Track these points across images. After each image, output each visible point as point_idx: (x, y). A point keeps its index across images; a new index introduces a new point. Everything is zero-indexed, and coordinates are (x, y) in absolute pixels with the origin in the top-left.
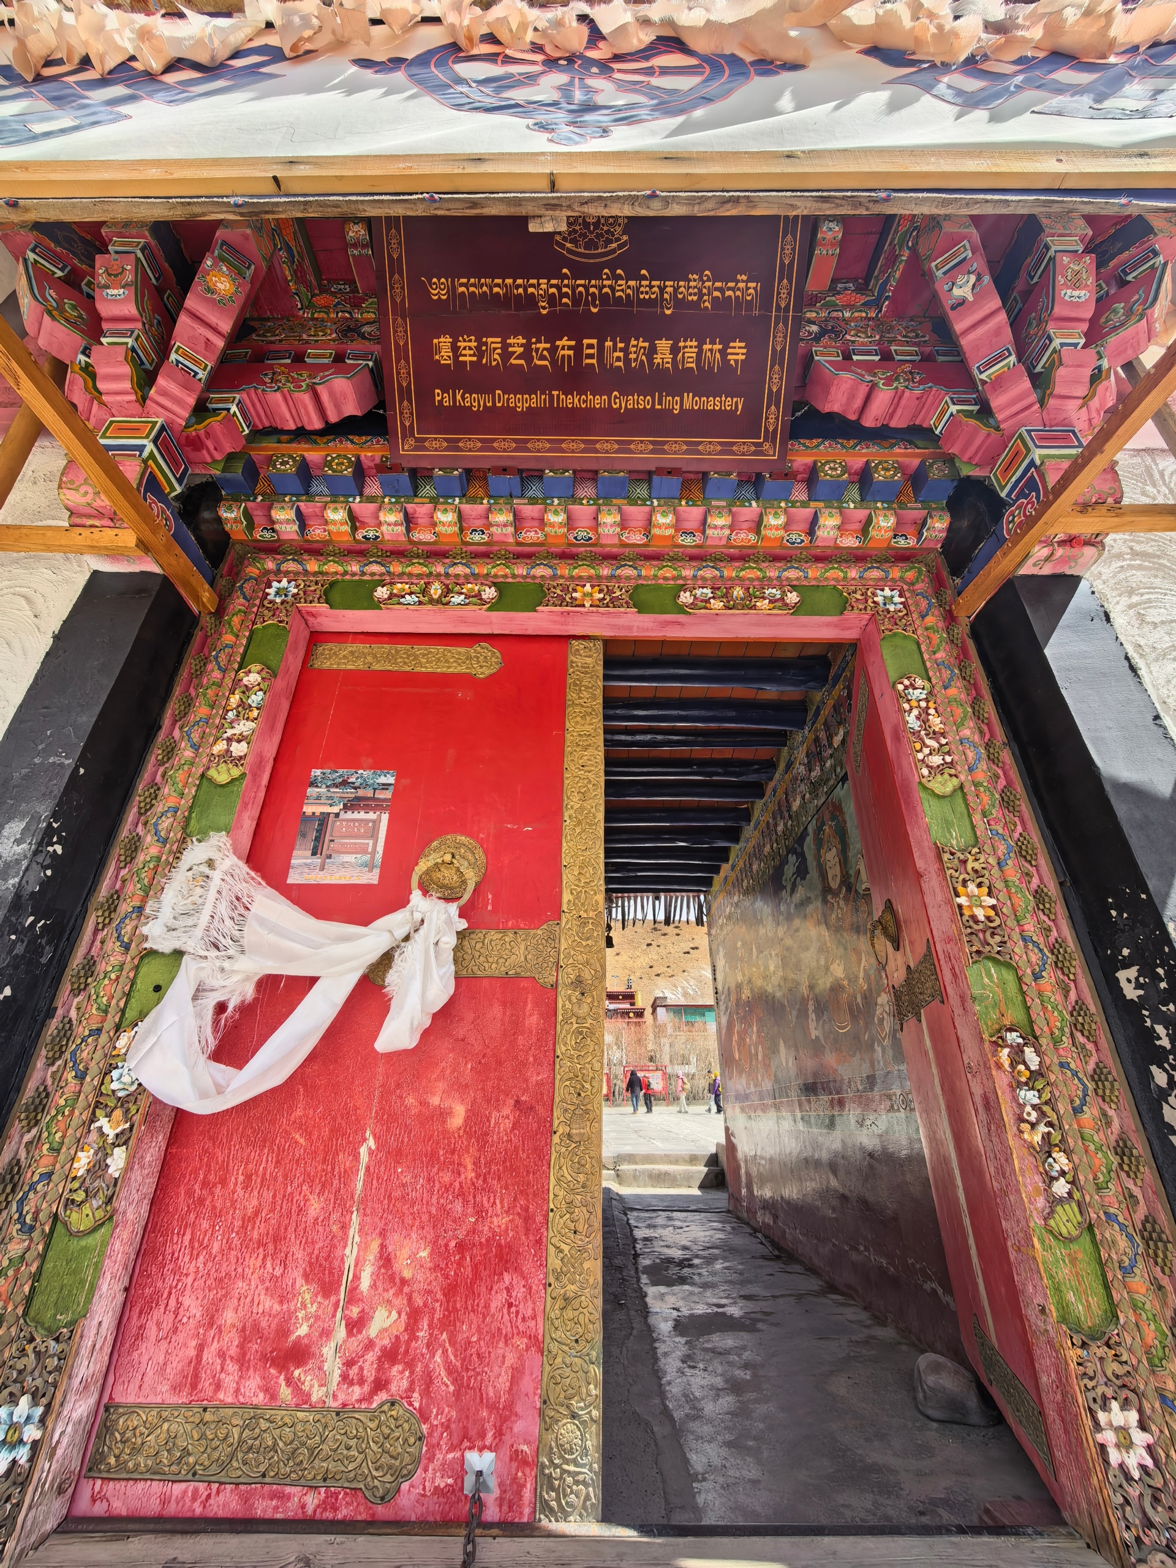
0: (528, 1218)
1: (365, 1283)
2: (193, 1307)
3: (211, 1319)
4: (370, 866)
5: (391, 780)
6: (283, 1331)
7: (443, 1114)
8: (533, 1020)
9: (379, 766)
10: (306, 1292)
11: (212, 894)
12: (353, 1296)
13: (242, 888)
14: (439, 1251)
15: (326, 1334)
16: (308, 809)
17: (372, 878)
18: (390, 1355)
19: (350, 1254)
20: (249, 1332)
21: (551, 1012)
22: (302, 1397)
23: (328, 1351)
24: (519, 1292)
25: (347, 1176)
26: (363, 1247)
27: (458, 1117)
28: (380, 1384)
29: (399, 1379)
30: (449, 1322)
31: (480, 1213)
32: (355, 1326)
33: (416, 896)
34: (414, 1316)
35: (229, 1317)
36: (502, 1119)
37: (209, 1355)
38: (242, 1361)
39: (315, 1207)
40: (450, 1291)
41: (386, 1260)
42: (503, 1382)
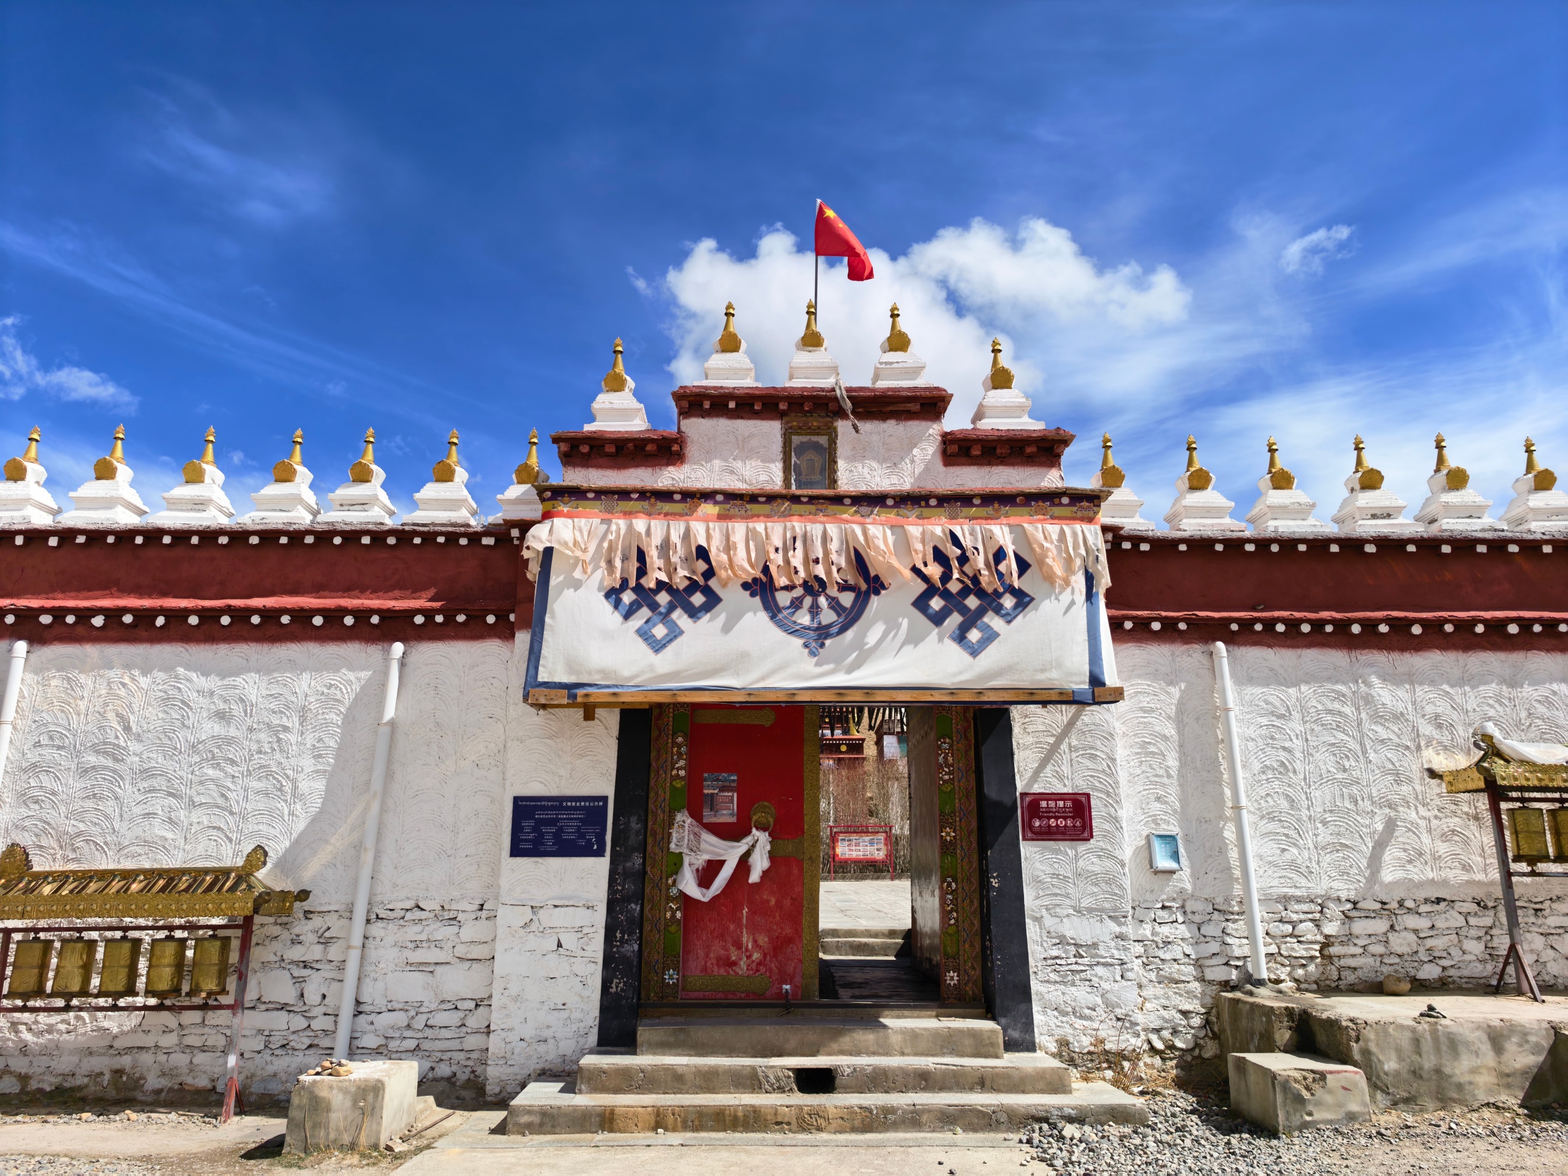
0: (796, 930)
1: (750, 947)
2: (701, 953)
3: (707, 956)
4: (732, 815)
5: (735, 778)
6: (728, 958)
7: (768, 901)
8: (795, 871)
9: (730, 771)
10: (733, 949)
11: (687, 832)
12: (747, 950)
13: (696, 830)
14: (771, 939)
15: (741, 959)
16: (706, 791)
17: (734, 820)
18: (759, 964)
19: (745, 939)
20: (719, 959)
21: (801, 869)
22: (737, 974)
23: (742, 963)
24: (795, 949)
25: (741, 919)
26: (748, 938)
27: (773, 902)
28: (757, 971)
29: (762, 969)
30: (775, 956)
31: (782, 929)
32: (749, 957)
33: (754, 830)
34: (765, 955)
35: (712, 955)
36: (787, 903)
37: (709, 964)
38: (718, 965)
39: (732, 927)
40: (775, 949)
41: (755, 941)
42: (792, 970)
